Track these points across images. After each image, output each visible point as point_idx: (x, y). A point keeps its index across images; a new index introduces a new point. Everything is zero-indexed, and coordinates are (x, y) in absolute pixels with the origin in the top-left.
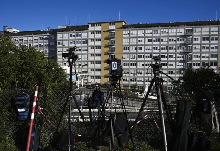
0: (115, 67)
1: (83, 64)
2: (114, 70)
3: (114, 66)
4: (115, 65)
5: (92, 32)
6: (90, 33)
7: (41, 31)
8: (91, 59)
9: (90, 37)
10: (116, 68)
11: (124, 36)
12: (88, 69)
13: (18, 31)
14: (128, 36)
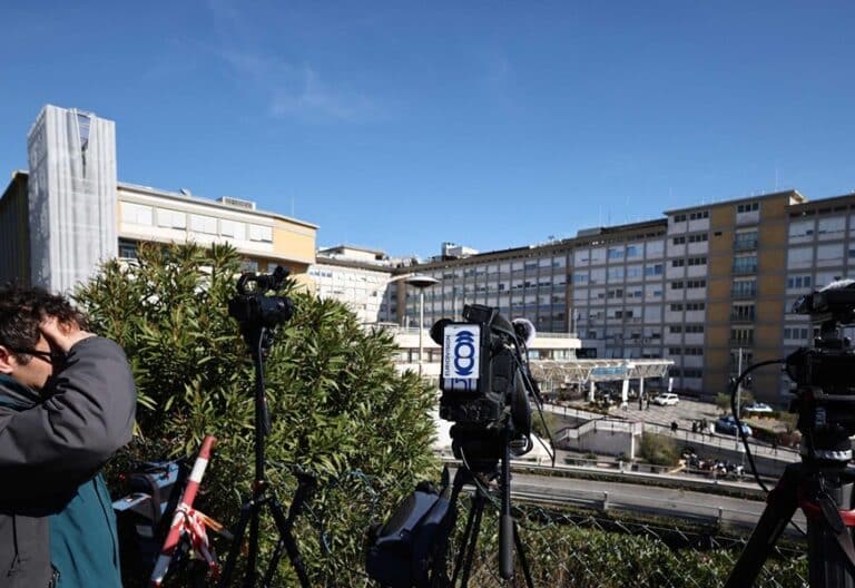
0: (464, 363)
1: (648, 333)
2: (461, 386)
3: (458, 356)
4: (464, 351)
5: (679, 240)
6: (670, 242)
7: (532, 247)
8: (675, 317)
9: (670, 254)
10: (475, 374)
11: (792, 241)
12: (662, 347)
13: (476, 252)
14: (808, 239)
